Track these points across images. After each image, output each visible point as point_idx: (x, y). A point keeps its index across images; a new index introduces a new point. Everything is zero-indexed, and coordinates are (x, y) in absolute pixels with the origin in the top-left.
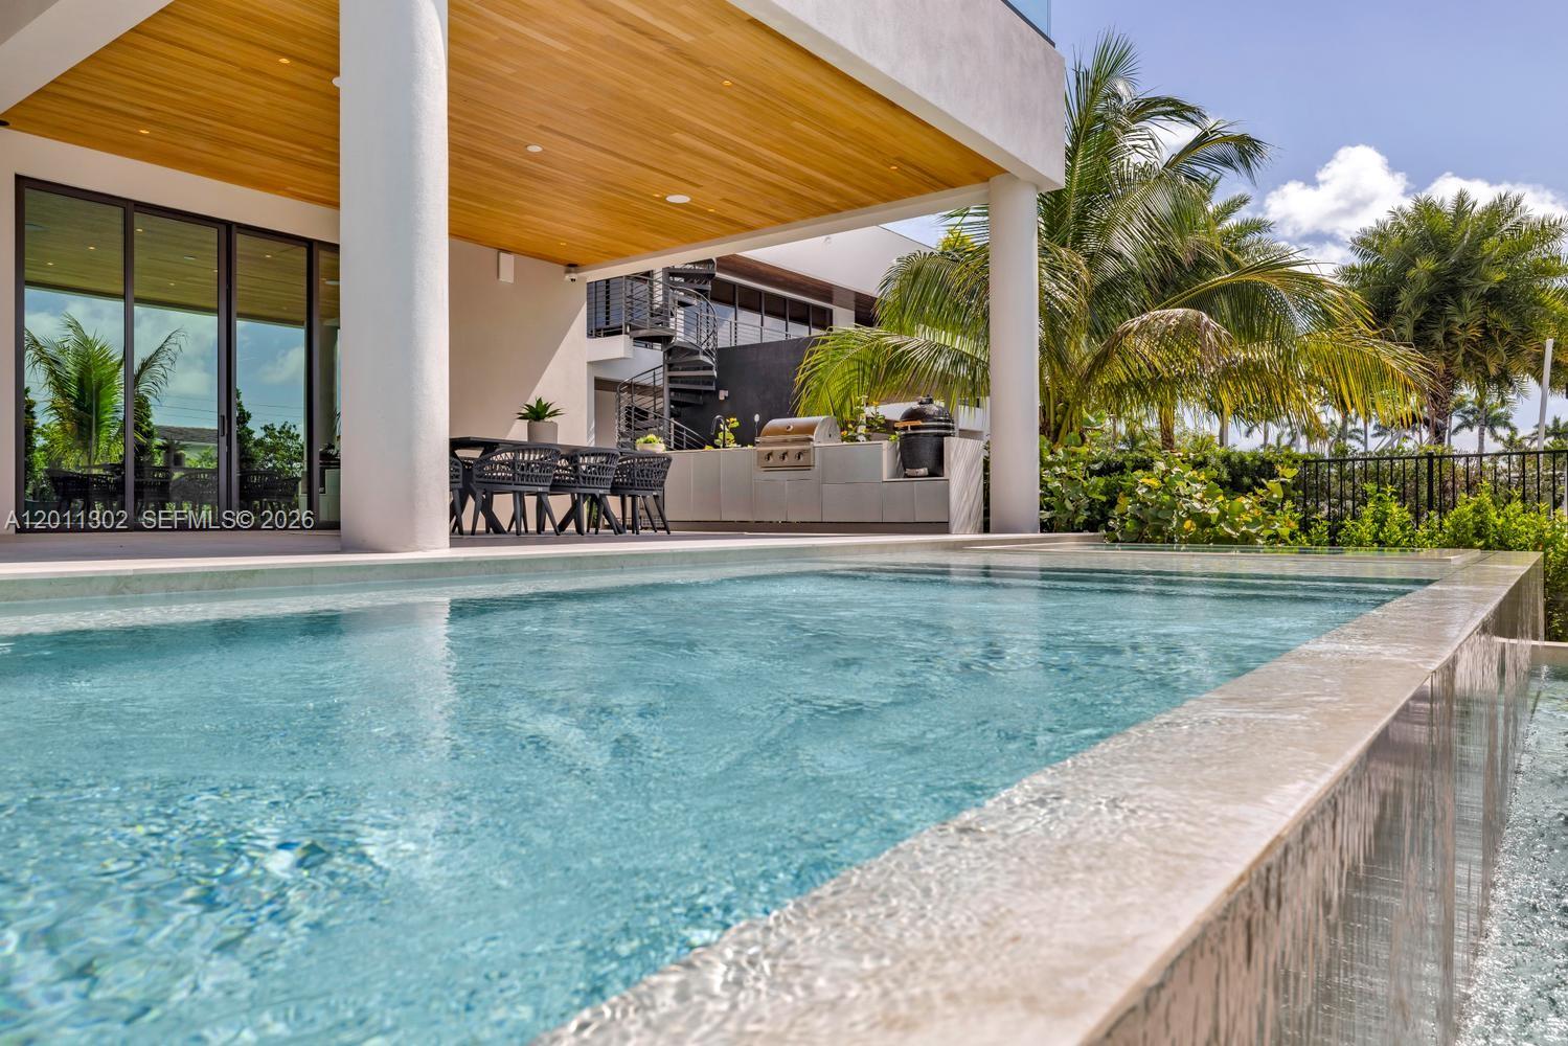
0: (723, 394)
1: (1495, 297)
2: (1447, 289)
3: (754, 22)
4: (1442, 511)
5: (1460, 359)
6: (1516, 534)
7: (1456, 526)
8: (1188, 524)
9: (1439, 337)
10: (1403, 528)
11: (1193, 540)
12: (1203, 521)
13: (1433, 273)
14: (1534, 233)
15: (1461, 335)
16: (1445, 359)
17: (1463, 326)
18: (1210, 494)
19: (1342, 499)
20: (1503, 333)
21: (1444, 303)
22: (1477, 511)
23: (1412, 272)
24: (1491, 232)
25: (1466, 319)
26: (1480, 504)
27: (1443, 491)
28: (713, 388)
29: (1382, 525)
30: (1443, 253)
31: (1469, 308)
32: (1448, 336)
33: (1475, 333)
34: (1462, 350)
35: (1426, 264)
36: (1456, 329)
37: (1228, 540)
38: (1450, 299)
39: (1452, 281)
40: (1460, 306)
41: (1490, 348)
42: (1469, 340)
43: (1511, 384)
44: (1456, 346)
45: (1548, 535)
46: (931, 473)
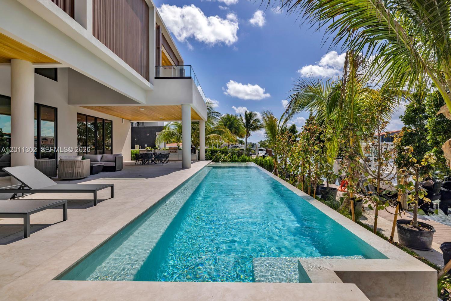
35: (229, 123)
46: (194, 154)
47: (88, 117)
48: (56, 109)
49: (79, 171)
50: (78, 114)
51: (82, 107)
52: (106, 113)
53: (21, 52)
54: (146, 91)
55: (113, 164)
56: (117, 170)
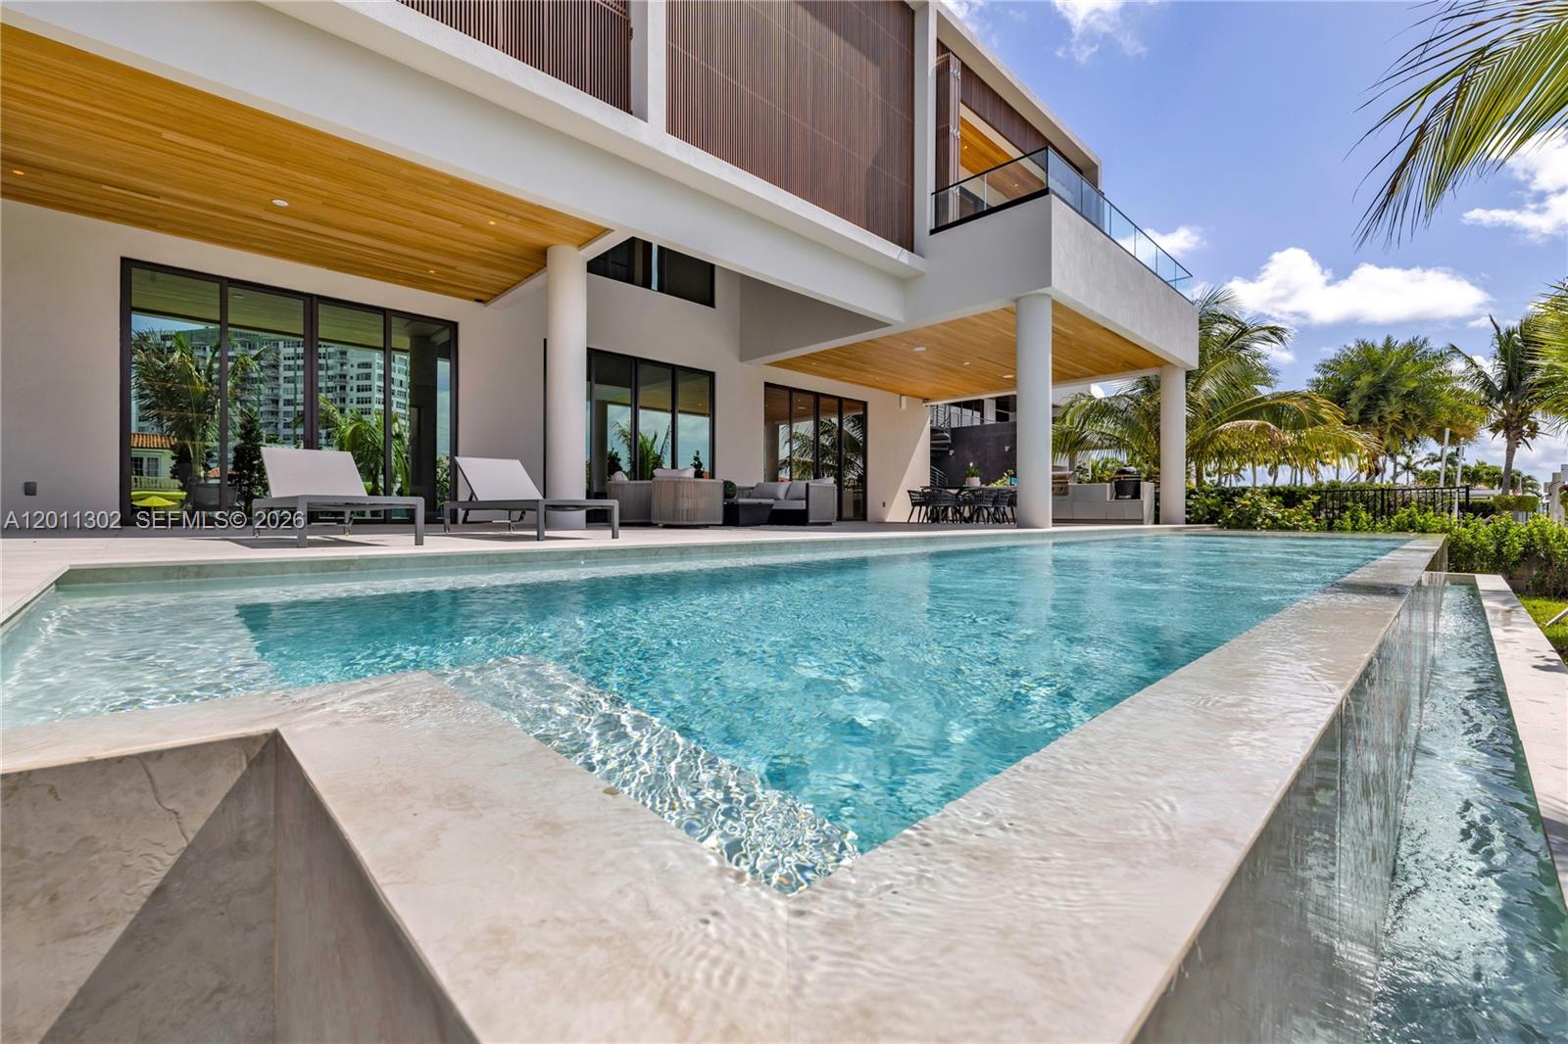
0: (951, 452)
1: (1409, 396)
2: (1379, 392)
3: (1105, 329)
4: (1390, 516)
5: (1388, 431)
6: (1430, 526)
7: (1398, 523)
8: (1267, 521)
9: (1375, 419)
10: (1368, 524)
11: (1269, 528)
12: (1274, 520)
13: (1371, 383)
14: (1435, 357)
15: (1389, 418)
16: (1379, 431)
17: (1391, 413)
18: (1278, 507)
19: (1333, 509)
20: (1416, 417)
21: (1378, 399)
22: (1409, 516)
23: (1358, 383)
24: (1407, 358)
25: (1392, 409)
26: (1411, 512)
27: (1389, 506)
28: (947, 449)
29: (1357, 522)
30: (1377, 371)
31: (1394, 402)
32: (1380, 419)
33: (1398, 416)
34: (1390, 426)
35: (1366, 379)
36: (1386, 415)
37: (1287, 528)
38: (1381, 396)
39: (1383, 387)
40: (1388, 401)
41: (1407, 424)
42: (1394, 421)
43: (1418, 442)
44: (1386, 423)
45: (1447, 527)
46: (1132, 498)
47: (823, 401)
48: (711, 375)
49: (686, 504)
50: (767, 385)
51: (772, 364)
52: (843, 380)
53: (538, 222)
54: (903, 281)
55: (801, 505)
56: (810, 521)
